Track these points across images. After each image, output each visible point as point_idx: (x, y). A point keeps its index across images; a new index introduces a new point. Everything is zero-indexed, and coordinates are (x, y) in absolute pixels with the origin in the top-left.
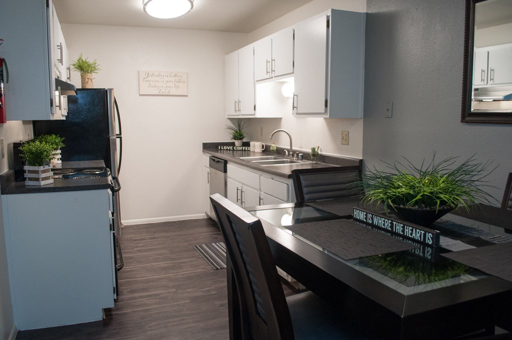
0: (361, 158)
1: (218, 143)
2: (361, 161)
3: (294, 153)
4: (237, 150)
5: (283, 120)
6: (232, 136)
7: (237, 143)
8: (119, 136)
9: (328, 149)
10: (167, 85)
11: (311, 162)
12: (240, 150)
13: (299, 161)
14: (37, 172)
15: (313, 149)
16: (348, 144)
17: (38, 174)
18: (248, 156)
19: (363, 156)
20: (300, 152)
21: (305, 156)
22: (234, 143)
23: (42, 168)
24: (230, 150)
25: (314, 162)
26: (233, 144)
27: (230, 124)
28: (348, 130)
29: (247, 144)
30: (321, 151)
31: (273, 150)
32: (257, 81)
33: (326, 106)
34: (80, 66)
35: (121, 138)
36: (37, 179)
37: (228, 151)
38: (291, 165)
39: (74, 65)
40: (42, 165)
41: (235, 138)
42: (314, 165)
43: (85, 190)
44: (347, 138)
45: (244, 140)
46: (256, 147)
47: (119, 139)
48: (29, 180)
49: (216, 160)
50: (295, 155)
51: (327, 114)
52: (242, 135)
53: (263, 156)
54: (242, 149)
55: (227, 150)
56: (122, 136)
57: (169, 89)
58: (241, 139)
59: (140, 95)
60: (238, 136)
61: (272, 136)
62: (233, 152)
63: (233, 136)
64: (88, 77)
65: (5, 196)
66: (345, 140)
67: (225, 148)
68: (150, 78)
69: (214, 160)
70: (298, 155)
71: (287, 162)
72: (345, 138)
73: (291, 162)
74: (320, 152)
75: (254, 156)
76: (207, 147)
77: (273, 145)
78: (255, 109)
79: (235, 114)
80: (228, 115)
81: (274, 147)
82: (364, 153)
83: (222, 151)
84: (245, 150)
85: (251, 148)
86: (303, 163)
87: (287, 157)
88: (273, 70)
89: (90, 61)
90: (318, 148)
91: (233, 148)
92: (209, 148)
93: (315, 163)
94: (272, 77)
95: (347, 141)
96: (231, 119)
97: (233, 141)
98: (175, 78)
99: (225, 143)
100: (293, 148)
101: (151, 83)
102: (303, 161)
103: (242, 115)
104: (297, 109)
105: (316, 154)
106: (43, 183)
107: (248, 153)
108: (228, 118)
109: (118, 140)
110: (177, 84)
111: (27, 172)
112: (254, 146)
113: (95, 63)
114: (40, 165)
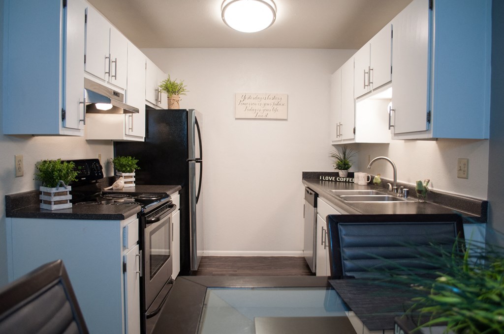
0: (485, 199)
1: (320, 172)
2: (485, 204)
3: (399, 187)
4: (340, 181)
5: (390, 146)
6: (335, 165)
7: (342, 173)
8: (200, 160)
9: (440, 185)
10: (264, 108)
11: (417, 200)
12: (343, 182)
13: (403, 198)
14: (49, 194)
15: (420, 183)
16: (467, 178)
17: (49, 197)
18: (352, 189)
19: (489, 196)
20: (405, 186)
21: (411, 192)
22: (338, 173)
23: (54, 190)
24: (332, 181)
25: (421, 201)
26: (337, 175)
27: (334, 151)
28: (468, 158)
29: (351, 175)
30: (432, 187)
31: (376, 183)
32: (358, 98)
33: (429, 120)
34: (167, 88)
35: (201, 162)
36: (49, 203)
37: (330, 182)
38: (395, 204)
39: (161, 86)
40: (55, 187)
41: (339, 167)
42: (422, 206)
43: (93, 219)
44: (466, 169)
45: (350, 170)
46: (360, 178)
47: (199, 163)
48: (44, 203)
49: (310, 191)
50: (399, 191)
51: (430, 133)
52: (347, 164)
53: (368, 189)
54: (346, 181)
55: (329, 180)
56: (203, 160)
57: (267, 112)
58: (347, 169)
59: (236, 119)
60: (343, 165)
61: (371, 165)
62: (336, 183)
63: (337, 165)
64: (174, 98)
65: (9, 219)
66: (462, 171)
67: (327, 178)
68: (246, 101)
69: (308, 192)
70: (402, 189)
71: (389, 199)
72: (462, 168)
73: (394, 199)
74: (430, 188)
75: (358, 189)
76: (307, 176)
77: (376, 177)
78: (354, 133)
79: (338, 139)
80: (333, 142)
81: (378, 179)
82: (491, 191)
83: (323, 182)
84: (349, 182)
85: (355, 180)
86: (406, 201)
87: (389, 193)
88: (371, 81)
89: (178, 82)
90: (428, 182)
91: (336, 179)
92: (310, 178)
93: (422, 203)
94: (371, 92)
95: (466, 173)
96: (336, 146)
97: (337, 171)
98: (274, 101)
99: (329, 173)
100: (398, 181)
101: (248, 106)
102: (408, 199)
103: (344, 140)
104: (394, 128)
105: (424, 189)
106: (54, 207)
107: (352, 185)
108: (333, 145)
109: (198, 165)
110: (275, 107)
111: (43, 194)
112: (358, 177)
113: (182, 84)
114: (53, 186)
